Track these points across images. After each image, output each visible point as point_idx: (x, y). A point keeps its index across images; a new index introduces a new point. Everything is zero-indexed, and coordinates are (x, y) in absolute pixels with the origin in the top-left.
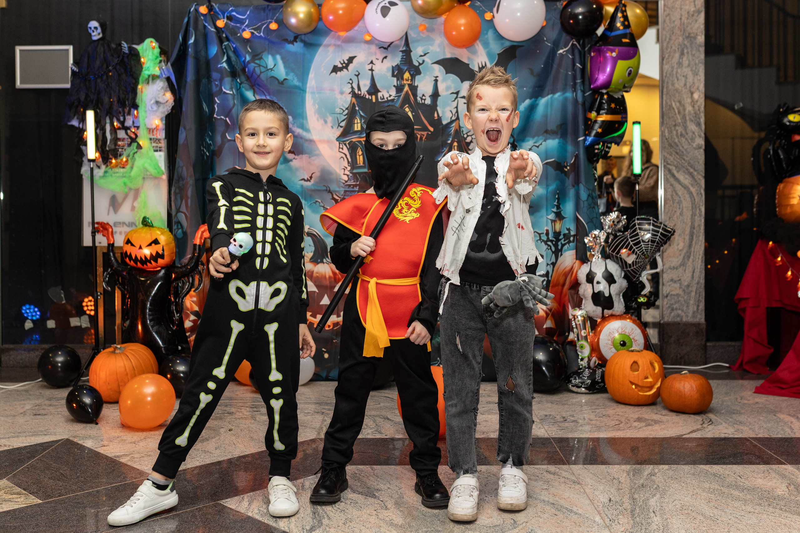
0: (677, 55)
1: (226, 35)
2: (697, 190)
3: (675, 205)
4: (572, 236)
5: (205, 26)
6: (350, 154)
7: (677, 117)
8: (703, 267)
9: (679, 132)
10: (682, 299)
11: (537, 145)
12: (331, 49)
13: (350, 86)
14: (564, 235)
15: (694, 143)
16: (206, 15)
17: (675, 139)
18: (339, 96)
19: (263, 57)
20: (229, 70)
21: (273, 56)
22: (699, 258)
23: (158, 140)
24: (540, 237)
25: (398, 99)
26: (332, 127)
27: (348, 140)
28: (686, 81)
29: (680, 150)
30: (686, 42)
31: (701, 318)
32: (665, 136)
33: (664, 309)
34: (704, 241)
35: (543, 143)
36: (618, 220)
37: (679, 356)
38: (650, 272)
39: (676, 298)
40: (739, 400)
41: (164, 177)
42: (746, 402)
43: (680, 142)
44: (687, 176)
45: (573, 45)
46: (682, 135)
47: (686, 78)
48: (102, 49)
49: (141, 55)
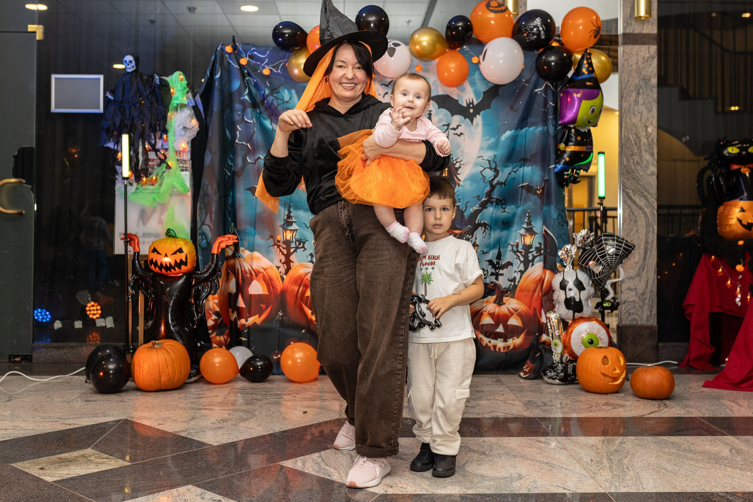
0: (634, 95)
1: (247, 71)
2: (650, 211)
3: (632, 223)
5: (229, 63)
7: (634, 148)
8: (656, 277)
9: (635, 160)
10: (638, 305)
11: (515, 170)
15: (648, 170)
16: (231, 53)
17: (632, 166)
19: (280, 91)
20: (250, 102)
21: (289, 90)
22: (652, 270)
23: (185, 161)
24: (512, 248)
28: (641, 117)
29: (636, 176)
30: (641, 84)
31: (653, 322)
32: (623, 164)
33: (622, 314)
34: (656, 255)
35: (520, 169)
36: (587, 236)
37: (635, 355)
38: (614, 280)
39: (632, 304)
40: (688, 390)
41: (190, 194)
42: (694, 391)
43: (636, 169)
44: (642, 199)
45: (547, 86)
46: (638, 163)
47: (642, 114)
48: (136, 80)
49: (170, 86)
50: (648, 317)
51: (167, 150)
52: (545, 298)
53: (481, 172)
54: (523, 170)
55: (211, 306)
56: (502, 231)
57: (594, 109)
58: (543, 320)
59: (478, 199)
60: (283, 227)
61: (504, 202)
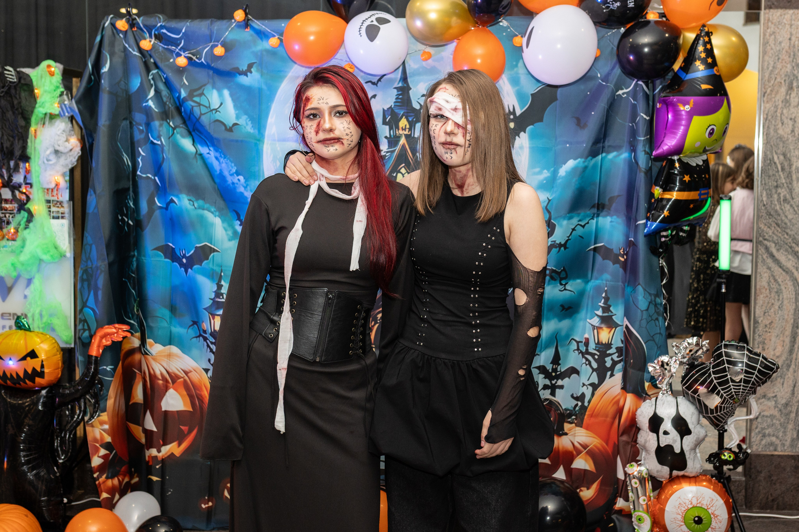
0: (783, 90)
1: (154, 59)
3: (772, 295)
5: (125, 47)
7: (780, 176)
9: (782, 195)
10: (778, 423)
11: (583, 224)
16: (126, 31)
17: (776, 205)
19: (205, 92)
20: (156, 110)
21: (219, 90)
23: (61, 203)
25: (391, 156)
28: (793, 125)
29: (782, 221)
30: (796, 72)
32: (762, 200)
35: (592, 220)
39: (769, 420)
43: (782, 209)
44: (790, 257)
45: (636, 85)
46: (785, 200)
47: (795, 121)
49: (35, 83)
52: (624, 438)
54: (597, 222)
55: (98, 436)
56: (560, 320)
57: (713, 129)
58: (621, 475)
61: (563, 275)
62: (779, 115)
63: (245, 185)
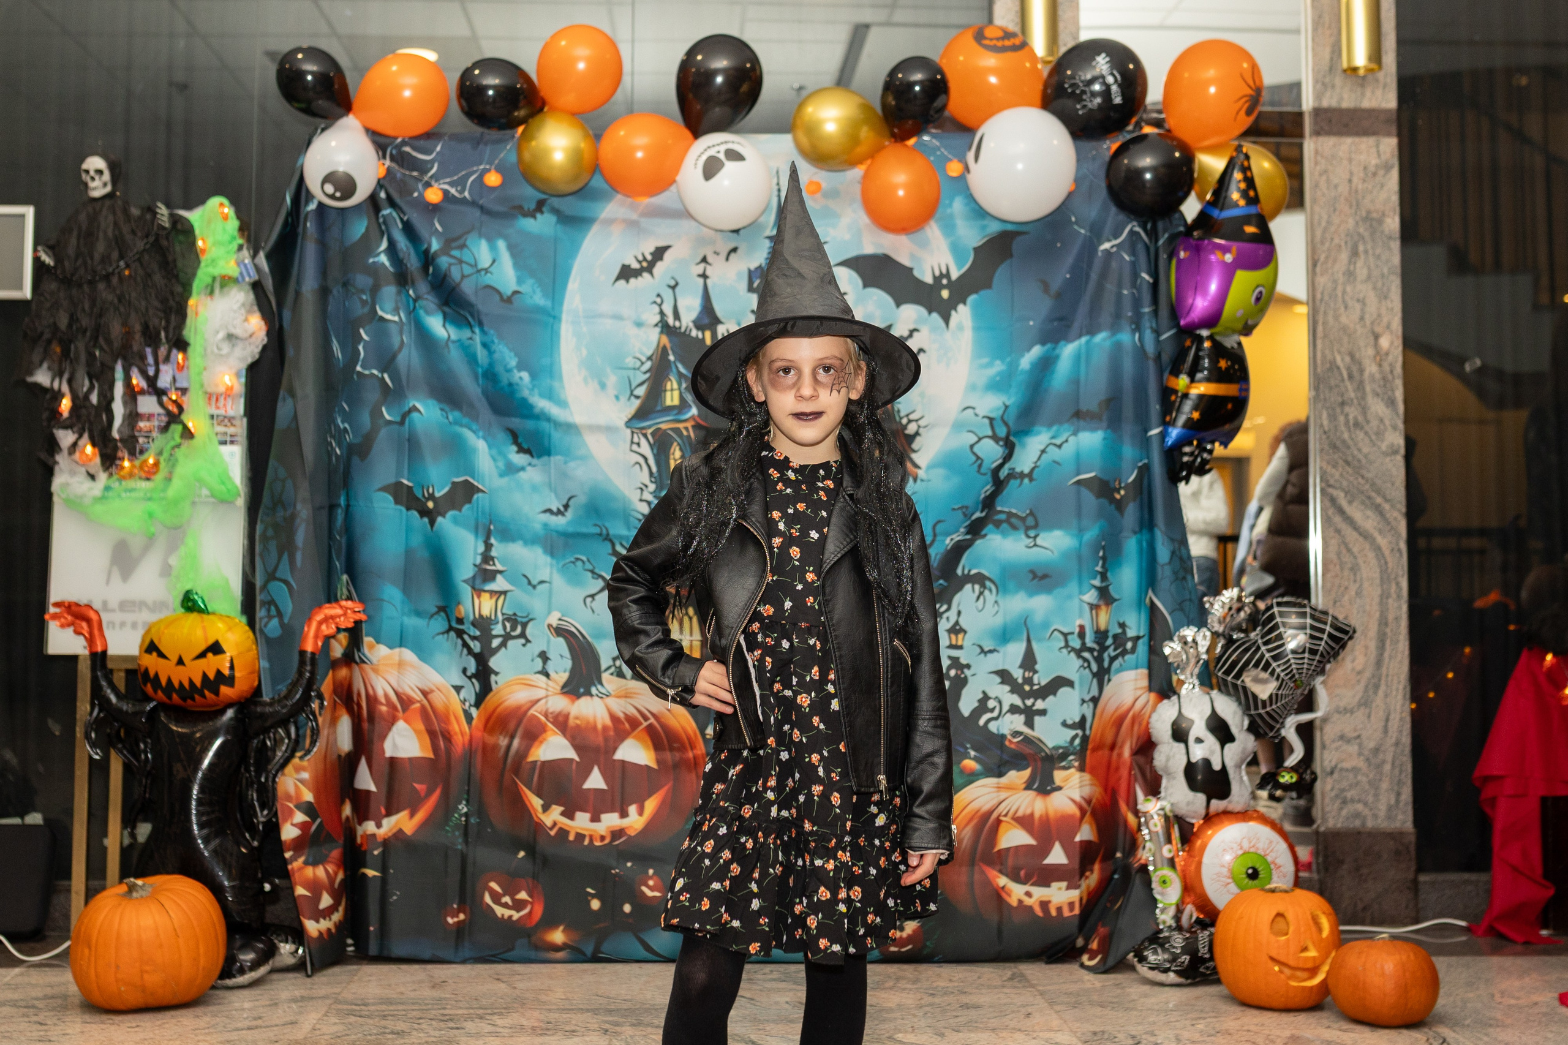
0: (1344, 256)
2: (1390, 543)
3: (1346, 573)
4: (1131, 639)
6: (655, 455)
7: (1346, 387)
8: (1407, 709)
9: (1351, 417)
10: (1364, 779)
11: (1058, 442)
12: (616, 230)
13: (656, 309)
14: (1115, 636)
15: (1383, 441)
17: (1342, 433)
18: (633, 331)
19: (469, 242)
20: (392, 269)
21: (491, 241)
22: (1397, 690)
23: (232, 419)
24: (1066, 641)
26: (617, 398)
27: (649, 427)
28: (1362, 310)
29: (1353, 456)
30: (1362, 230)
31: (1404, 820)
33: (1327, 800)
34: (1407, 652)
35: (1071, 438)
36: (1239, 605)
37: (1360, 906)
38: (1305, 717)
39: (1351, 776)
40: (1498, 997)
41: (241, 502)
42: (1513, 1002)
43: (1352, 439)
44: (1369, 513)
45: (1132, 233)
46: (1357, 424)
47: (1364, 304)
48: (111, 218)
49: (197, 232)
50: (1390, 808)
51: (184, 391)
53: (972, 446)
54: (1079, 442)
56: (1030, 595)
59: (965, 515)
60: (472, 582)
61: (1030, 521)
62: (1340, 294)
63: (530, 386)
